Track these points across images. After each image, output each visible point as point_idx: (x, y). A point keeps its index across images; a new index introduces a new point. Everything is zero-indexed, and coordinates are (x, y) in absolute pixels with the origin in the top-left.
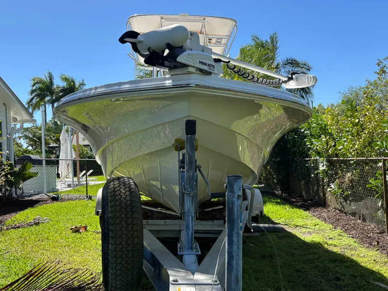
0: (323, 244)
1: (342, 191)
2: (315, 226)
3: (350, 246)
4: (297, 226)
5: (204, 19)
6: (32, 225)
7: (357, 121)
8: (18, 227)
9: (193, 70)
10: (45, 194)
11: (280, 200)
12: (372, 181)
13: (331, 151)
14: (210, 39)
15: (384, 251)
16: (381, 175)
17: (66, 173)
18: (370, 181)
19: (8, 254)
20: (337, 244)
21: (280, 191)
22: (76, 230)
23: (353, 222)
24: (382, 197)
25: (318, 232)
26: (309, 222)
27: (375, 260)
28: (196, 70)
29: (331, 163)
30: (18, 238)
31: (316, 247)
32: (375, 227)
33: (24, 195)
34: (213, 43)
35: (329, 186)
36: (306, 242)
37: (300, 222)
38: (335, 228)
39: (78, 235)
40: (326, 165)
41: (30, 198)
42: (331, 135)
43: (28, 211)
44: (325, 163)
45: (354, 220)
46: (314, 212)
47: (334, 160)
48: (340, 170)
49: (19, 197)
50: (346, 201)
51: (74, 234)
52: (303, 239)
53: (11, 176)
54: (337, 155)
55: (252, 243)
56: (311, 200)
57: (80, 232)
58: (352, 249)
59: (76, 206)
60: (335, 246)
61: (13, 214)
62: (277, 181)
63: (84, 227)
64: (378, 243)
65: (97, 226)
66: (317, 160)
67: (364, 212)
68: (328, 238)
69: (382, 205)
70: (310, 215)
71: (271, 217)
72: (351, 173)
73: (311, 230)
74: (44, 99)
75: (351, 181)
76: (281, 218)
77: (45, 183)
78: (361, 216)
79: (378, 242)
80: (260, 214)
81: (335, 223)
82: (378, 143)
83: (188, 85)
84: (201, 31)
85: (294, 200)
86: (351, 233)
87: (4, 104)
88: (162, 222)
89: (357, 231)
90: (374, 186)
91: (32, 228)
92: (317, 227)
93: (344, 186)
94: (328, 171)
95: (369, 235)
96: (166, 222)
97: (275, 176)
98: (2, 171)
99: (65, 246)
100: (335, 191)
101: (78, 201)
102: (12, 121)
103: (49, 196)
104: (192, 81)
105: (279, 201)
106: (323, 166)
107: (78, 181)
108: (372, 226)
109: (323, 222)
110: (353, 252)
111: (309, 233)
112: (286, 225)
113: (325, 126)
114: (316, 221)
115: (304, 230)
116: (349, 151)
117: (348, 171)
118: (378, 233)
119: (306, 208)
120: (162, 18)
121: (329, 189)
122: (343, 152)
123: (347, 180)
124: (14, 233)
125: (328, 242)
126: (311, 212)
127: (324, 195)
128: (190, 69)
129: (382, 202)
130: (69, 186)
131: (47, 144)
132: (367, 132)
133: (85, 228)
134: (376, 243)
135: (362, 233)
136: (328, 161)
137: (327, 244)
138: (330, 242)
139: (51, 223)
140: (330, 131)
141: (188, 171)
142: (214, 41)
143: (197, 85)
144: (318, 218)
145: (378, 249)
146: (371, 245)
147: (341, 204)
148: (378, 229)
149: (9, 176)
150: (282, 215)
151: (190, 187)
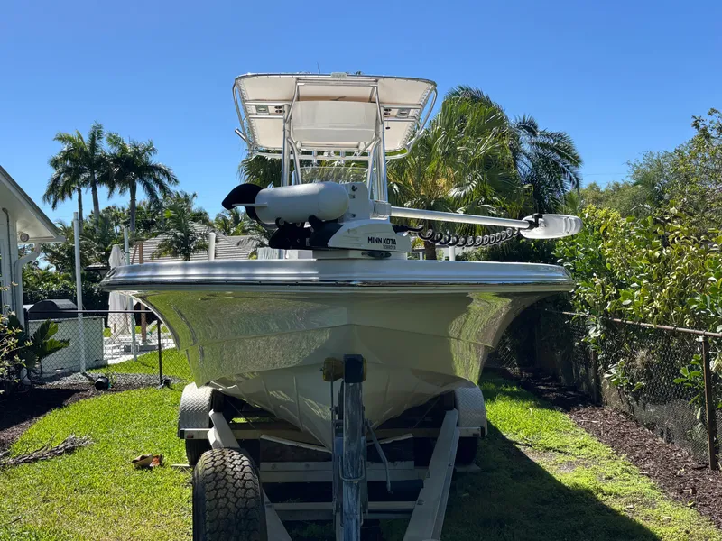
0: (595, 492)
1: (631, 381)
2: (580, 448)
3: (644, 496)
4: (548, 449)
5: (377, 81)
6: (61, 454)
7: (657, 254)
8: (36, 460)
9: (357, 254)
10: (84, 374)
11: (518, 387)
12: (685, 371)
13: (610, 307)
14: (386, 110)
15: (705, 509)
16: (701, 362)
17: (121, 325)
18: (681, 371)
19: (18, 525)
20: (620, 492)
21: (517, 368)
22: (143, 465)
23: (650, 441)
24: (702, 402)
25: (586, 462)
26: (569, 440)
27: (687, 532)
28: (363, 254)
29: (610, 327)
30: (35, 486)
31: (581, 499)
32: (690, 455)
33: (44, 376)
34: (392, 116)
35: (606, 368)
36: (563, 486)
37: (552, 440)
38: (616, 454)
39: (147, 476)
40: (601, 329)
41: (56, 383)
42: (610, 274)
43: (52, 417)
44: (598, 326)
45: (651, 436)
46: (579, 415)
47: (616, 322)
48: (628, 342)
49: (34, 383)
50: (637, 400)
51: (140, 472)
52: (557, 477)
53: (21, 358)
54: (621, 315)
55: (467, 491)
56: (574, 389)
57: (151, 468)
58: (647, 503)
59: (141, 404)
60: (617, 495)
61: (24, 425)
62: (511, 348)
63: (157, 457)
64: (694, 492)
65: (181, 455)
66: (584, 318)
67: (669, 424)
68: (604, 477)
69: (702, 417)
70: (571, 422)
71: (500, 428)
72: (646, 351)
73: (574, 459)
74: (79, 177)
75: (648, 364)
76: (518, 431)
77: (83, 351)
78: (665, 432)
79: (694, 489)
80: (480, 432)
81: (618, 443)
82: (697, 298)
83: (347, 284)
84: (371, 97)
85: (542, 387)
86: (646, 466)
87: (4, 209)
88: (301, 466)
89: (656, 461)
90: (687, 381)
91: (61, 461)
92: (584, 451)
93: (634, 372)
94: (604, 340)
95: (679, 472)
96: (307, 466)
97: (507, 340)
98: (3, 347)
99: (124, 502)
100: (618, 379)
101: (144, 391)
102: (19, 239)
103: (90, 378)
104: (355, 275)
105: (516, 389)
106: (596, 331)
107: (144, 340)
108: (685, 453)
109: (595, 440)
110: (649, 511)
111: (571, 465)
112: (527, 445)
113: (601, 257)
114: (584, 437)
115: (560, 458)
116: (642, 309)
117: (642, 347)
118: (694, 469)
119: (566, 406)
120: (298, 79)
121: (606, 376)
122: (632, 311)
123: (638, 362)
124: (29, 474)
125: (604, 488)
126: (573, 416)
127: (598, 380)
128: (352, 254)
129: (702, 411)
130: (127, 350)
131: (84, 262)
132: (675, 277)
133: (160, 459)
134: (691, 491)
135: (666, 468)
136: (605, 323)
137: (602, 492)
138: (608, 487)
139: (96, 447)
140: (608, 265)
141: (349, 443)
142: (394, 112)
143: (365, 282)
144: (587, 430)
145: (694, 505)
146: (681, 493)
147: (628, 403)
148: (694, 459)
149: (17, 358)
150: (522, 425)
151: (352, 471)
